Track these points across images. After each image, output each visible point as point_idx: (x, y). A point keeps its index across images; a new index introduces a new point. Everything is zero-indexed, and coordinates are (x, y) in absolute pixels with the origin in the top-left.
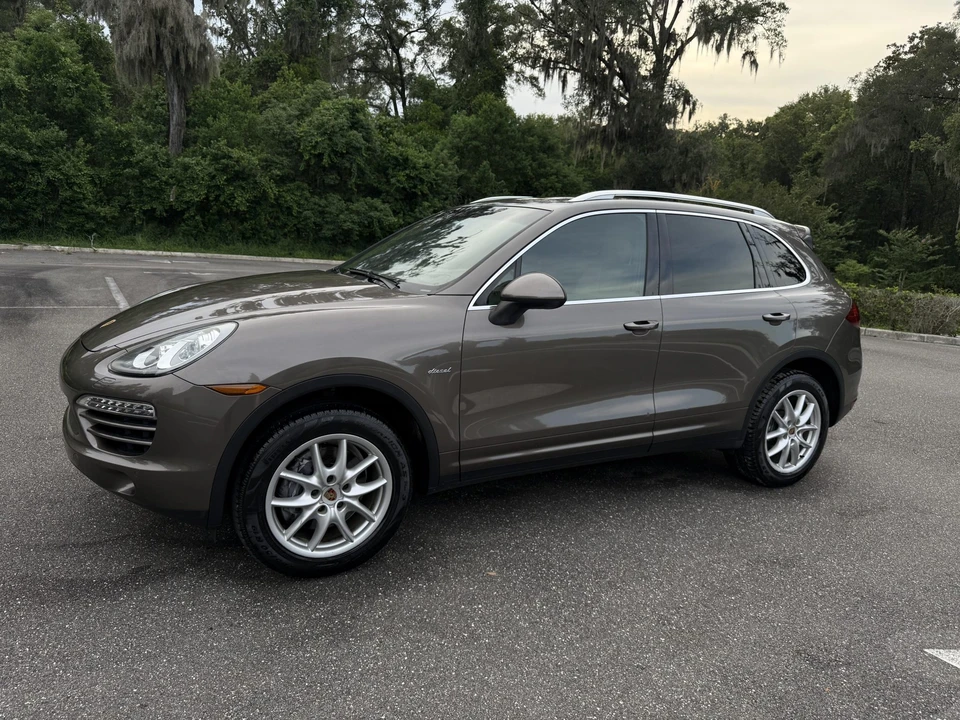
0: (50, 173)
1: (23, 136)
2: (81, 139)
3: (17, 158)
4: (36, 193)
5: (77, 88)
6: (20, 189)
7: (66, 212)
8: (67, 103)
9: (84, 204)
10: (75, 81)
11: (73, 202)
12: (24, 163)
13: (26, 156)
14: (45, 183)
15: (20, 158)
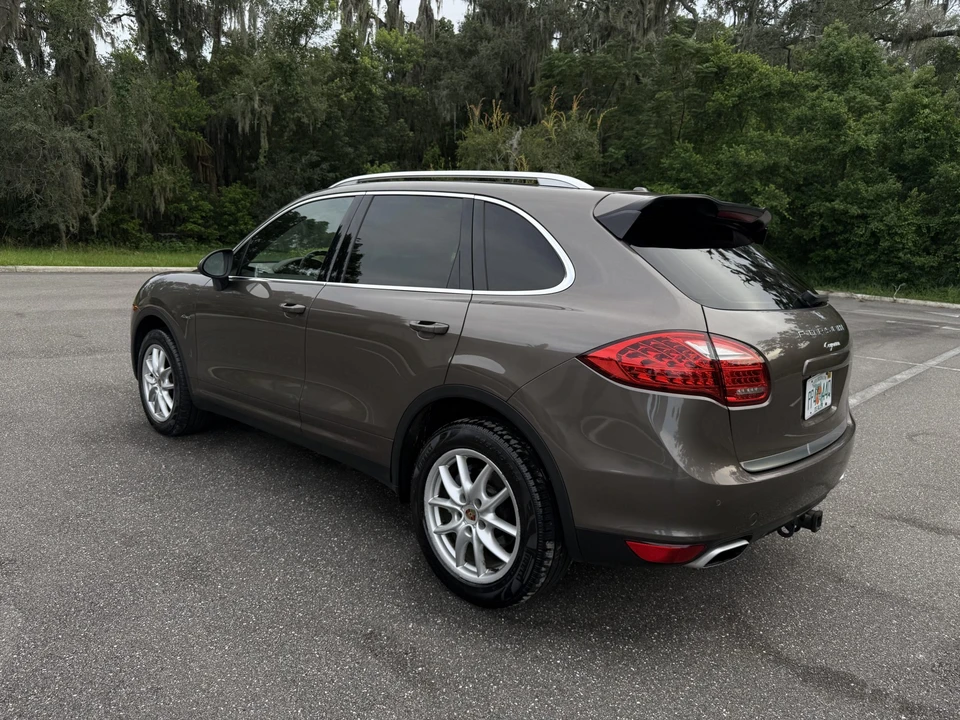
0: (874, 225)
1: (857, 191)
2: (916, 189)
3: (845, 212)
4: (860, 244)
5: (927, 139)
6: (847, 241)
7: (884, 262)
8: (909, 154)
9: (901, 254)
10: (925, 131)
11: (892, 251)
12: (852, 217)
13: (855, 210)
14: (868, 234)
15: (848, 212)
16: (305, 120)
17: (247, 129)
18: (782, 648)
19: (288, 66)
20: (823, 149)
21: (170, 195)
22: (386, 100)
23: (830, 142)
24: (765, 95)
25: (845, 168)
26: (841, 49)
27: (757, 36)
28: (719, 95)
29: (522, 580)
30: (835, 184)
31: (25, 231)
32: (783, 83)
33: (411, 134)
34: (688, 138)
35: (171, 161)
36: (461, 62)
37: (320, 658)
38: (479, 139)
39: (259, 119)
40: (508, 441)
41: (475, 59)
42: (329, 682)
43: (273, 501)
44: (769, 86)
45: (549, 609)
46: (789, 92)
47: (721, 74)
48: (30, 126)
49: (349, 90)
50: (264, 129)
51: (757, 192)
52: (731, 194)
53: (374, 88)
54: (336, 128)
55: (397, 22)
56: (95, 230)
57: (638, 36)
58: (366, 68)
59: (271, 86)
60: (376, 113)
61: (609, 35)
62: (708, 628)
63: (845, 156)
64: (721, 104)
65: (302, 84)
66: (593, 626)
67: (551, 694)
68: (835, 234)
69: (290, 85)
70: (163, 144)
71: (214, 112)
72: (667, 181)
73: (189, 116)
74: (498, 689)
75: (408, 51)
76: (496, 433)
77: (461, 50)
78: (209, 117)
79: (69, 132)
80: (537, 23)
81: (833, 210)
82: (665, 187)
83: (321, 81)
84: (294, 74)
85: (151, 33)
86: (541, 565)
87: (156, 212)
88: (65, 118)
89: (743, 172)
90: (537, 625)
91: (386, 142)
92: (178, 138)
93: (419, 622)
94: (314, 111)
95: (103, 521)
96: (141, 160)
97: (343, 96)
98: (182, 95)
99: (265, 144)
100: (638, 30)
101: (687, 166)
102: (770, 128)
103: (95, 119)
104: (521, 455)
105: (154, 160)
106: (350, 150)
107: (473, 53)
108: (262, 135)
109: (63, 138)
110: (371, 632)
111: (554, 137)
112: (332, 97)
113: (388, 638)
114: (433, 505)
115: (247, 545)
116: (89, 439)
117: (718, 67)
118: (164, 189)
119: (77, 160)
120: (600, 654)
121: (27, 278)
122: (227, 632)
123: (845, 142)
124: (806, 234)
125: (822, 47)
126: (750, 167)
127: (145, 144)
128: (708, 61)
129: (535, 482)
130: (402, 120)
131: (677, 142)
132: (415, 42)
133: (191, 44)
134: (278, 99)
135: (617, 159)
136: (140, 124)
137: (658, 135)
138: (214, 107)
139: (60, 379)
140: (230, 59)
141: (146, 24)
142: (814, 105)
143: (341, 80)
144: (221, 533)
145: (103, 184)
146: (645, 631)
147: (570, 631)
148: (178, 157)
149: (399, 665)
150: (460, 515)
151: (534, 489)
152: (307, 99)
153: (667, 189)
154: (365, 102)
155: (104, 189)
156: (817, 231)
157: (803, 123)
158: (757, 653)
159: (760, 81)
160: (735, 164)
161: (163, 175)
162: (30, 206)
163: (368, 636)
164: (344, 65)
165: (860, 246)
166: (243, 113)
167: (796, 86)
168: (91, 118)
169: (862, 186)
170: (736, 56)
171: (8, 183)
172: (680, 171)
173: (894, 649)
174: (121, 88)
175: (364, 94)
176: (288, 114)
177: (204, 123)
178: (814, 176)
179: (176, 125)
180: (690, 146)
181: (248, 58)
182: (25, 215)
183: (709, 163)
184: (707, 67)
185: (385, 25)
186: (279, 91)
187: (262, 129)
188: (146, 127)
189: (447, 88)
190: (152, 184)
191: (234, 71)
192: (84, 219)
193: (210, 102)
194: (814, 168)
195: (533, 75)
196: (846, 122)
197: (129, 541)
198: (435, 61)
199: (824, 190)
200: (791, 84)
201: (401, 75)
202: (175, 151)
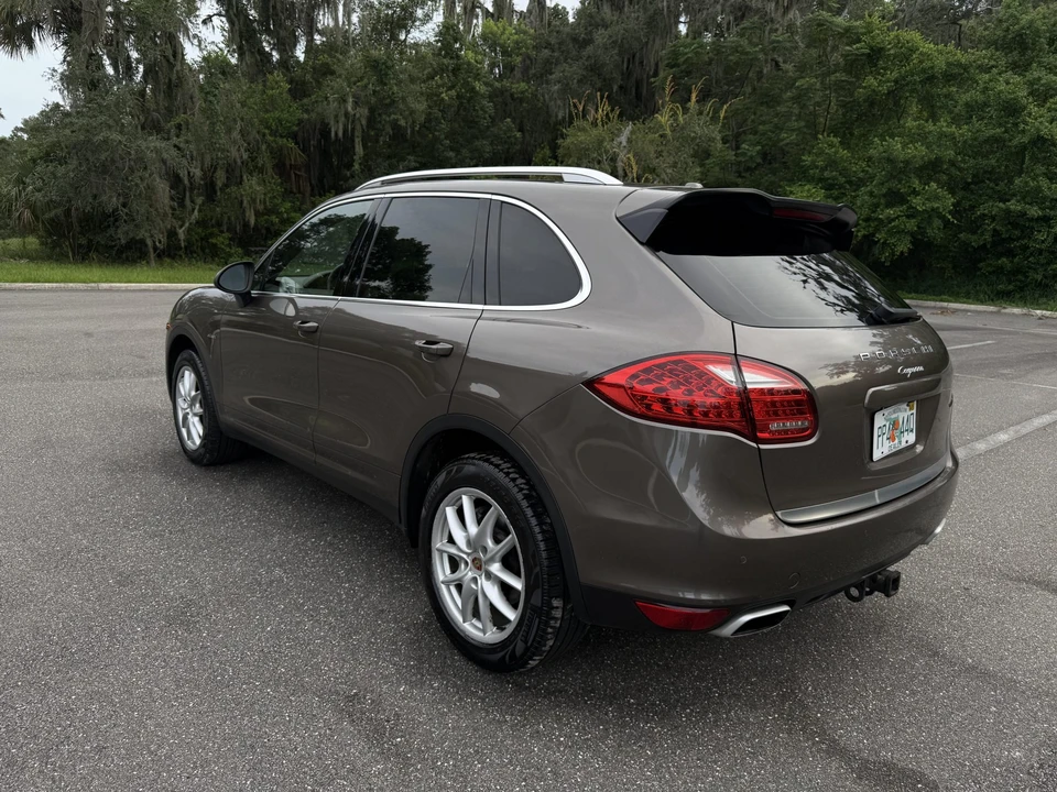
1: (1038, 189)
3: (1023, 214)
4: (1041, 252)
12: (1032, 220)
13: (1034, 211)
14: (1050, 239)
15: (1025, 214)
16: (402, 123)
17: (340, 134)
18: (841, 736)
19: (383, 64)
20: (996, 140)
21: (261, 208)
22: (491, 97)
23: (1006, 131)
24: (928, 79)
25: (1023, 162)
26: (1023, 22)
27: (920, 11)
28: (871, 81)
29: (526, 642)
30: (1011, 182)
31: (112, 247)
32: (949, 64)
33: (519, 135)
34: (834, 131)
35: (261, 170)
36: (574, 53)
37: (290, 721)
38: (582, 137)
39: (353, 121)
40: (514, 480)
41: (590, 49)
42: (291, 751)
43: (291, 540)
44: (932, 68)
45: (567, 675)
46: (957, 75)
47: (875, 55)
48: (115, 136)
49: (450, 89)
50: (358, 133)
51: (915, 193)
52: (884, 196)
53: (477, 85)
54: (436, 130)
55: (506, 11)
56: (183, 245)
57: (777, 16)
58: (469, 63)
59: (366, 86)
60: (481, 112)
61: (743, 16)
62: (753, 707)
63: (1023, 148)
64: (874, 91)
65: (399, 82)
66: (615, 699)
67: (543, 778)
68: (1011, 239)
69: (385, 84)
70: (253, 152)
71: (306, 116)
72: (809, 181)
73: (280, 121)
74: (482, 768)
75: (517, 43)
76: (501, 470)
77: (575, 40)
78: (300, 122)
79: (154, 142)
80: (660, 5)
81: (1008, 212)
82: (806, 188)
83: (419, 78)
84: (390, 72)
85: (242, 34)
86: (547, 624)
87: (246, 225)
88: (152, 127)
89: (899, 169)
90: (549, 693)
91: (491, 144)
92: (269, 146)
93: (412, 685)
94: (412, 112)
95: (104, 557)
96: (230, 169)
97: (444, 95)
98: (272, 99)
99: (359, 150)
100: (777, 9)
101: (832, 163)
102: (934, 117)
103: (183, 127)
104: (526, 497)
105: (244, 169)
106: (452, 154)
107: (588, 42)
108: (357, 140)
109: (148, 148)
110: (356, 694)
111: (668, 132)
112: (432, 96)
113: (373, 701)
114: (441, 552)
115: (249, 589)
116: (116, 467)
117: (872, 49)
118: (254, 201)
119: (163, 171)
120: (615, 733)
121: (108, 296)
122: (197, 687)
123: (1023, 131)
124: (975, 240)
125: (1000, 21)
126: (907, 162)
127: (234, 153)
128: (859, 41)
129: (541, 528)
130: (509, 120)
131: (821, 136)
132: (525, 33)
133: (284, 44)
134: (373, 100)
135: (751, 157)
136: (229, 131)
137: (799, 129)
138: (307, 111)
139: (107, 403)
140: (324, 58)
141: (237, 23)
142: (986, 88)
143: (441, 78)
144: (224, 574)
145: (191, 196)
146: (675, 707)
147: (586, 703)
148: (269, 166)
149: (377, 734)
150: (466, 563)
151: (540, 537)
152: (403, 99)
153: (809, 190)
154: (469, 101)
155: (192, 201)
156: (987, 237)
157: (973, 109)
158: (808, 739)
159: (921, 62)
160: (889, 160)
161: (253, 186)
162: (116, 220)
163: (350, 699)
164: (445, 61)
165: (1040, 254)
166: (336, 116)
167: (965, 68)
168: (179, 127)
169: (1044, 183)
170: (893, 34)
171: (95, 197)
172: (823, 169)
173: (984, 744)
174: (207, 93)
175: (467, 92)
176: (384, 117)
177: (295, 128)
178: (985, 172)
179: (267, 131)
180: (836, 140)
181: (341, 57)
182: (111, 231)
183: (859, 159)
184: (857, 49)
185: (492, 15)
186: (374, 91)
187: (356, 134)
188: (236, 134)
189: (559, 82)
190: (242, 196)
191: (326, 71)
192: (172, 234)
193: (302, 106)
194: (985, 162)
195: (657, 65)
196: (1025, 108)
197: (124, 580)
198: (546, 52)
199: (998, 188)
200: (959, 65)
201: (509, 69)
202: (265, 159)
